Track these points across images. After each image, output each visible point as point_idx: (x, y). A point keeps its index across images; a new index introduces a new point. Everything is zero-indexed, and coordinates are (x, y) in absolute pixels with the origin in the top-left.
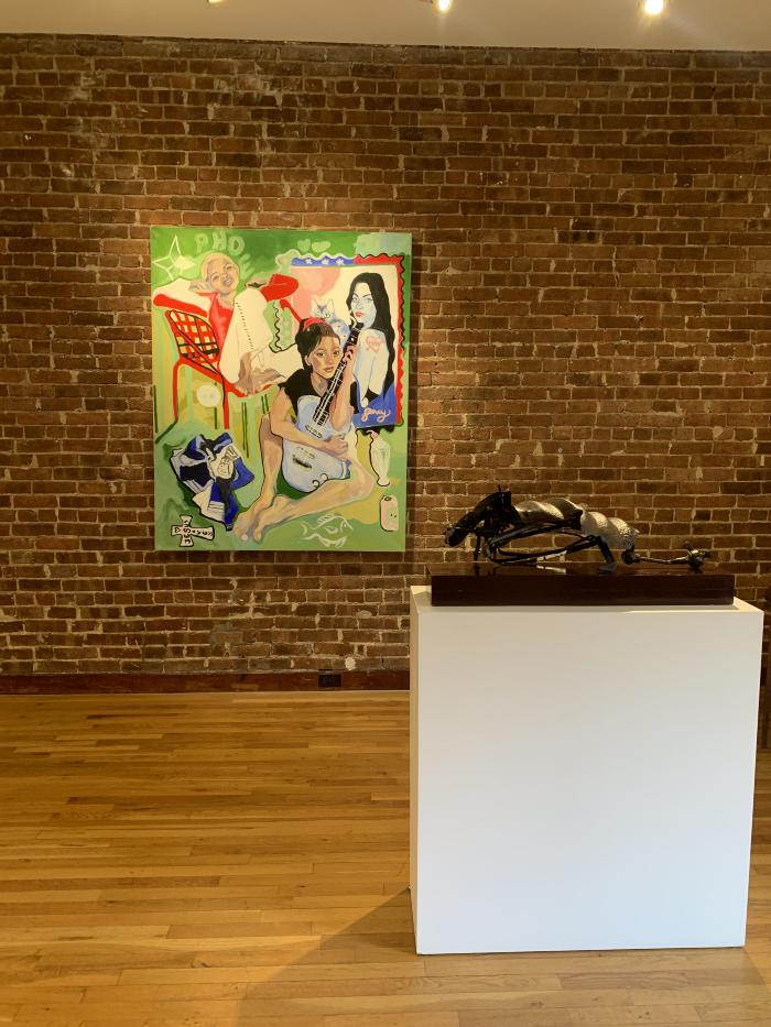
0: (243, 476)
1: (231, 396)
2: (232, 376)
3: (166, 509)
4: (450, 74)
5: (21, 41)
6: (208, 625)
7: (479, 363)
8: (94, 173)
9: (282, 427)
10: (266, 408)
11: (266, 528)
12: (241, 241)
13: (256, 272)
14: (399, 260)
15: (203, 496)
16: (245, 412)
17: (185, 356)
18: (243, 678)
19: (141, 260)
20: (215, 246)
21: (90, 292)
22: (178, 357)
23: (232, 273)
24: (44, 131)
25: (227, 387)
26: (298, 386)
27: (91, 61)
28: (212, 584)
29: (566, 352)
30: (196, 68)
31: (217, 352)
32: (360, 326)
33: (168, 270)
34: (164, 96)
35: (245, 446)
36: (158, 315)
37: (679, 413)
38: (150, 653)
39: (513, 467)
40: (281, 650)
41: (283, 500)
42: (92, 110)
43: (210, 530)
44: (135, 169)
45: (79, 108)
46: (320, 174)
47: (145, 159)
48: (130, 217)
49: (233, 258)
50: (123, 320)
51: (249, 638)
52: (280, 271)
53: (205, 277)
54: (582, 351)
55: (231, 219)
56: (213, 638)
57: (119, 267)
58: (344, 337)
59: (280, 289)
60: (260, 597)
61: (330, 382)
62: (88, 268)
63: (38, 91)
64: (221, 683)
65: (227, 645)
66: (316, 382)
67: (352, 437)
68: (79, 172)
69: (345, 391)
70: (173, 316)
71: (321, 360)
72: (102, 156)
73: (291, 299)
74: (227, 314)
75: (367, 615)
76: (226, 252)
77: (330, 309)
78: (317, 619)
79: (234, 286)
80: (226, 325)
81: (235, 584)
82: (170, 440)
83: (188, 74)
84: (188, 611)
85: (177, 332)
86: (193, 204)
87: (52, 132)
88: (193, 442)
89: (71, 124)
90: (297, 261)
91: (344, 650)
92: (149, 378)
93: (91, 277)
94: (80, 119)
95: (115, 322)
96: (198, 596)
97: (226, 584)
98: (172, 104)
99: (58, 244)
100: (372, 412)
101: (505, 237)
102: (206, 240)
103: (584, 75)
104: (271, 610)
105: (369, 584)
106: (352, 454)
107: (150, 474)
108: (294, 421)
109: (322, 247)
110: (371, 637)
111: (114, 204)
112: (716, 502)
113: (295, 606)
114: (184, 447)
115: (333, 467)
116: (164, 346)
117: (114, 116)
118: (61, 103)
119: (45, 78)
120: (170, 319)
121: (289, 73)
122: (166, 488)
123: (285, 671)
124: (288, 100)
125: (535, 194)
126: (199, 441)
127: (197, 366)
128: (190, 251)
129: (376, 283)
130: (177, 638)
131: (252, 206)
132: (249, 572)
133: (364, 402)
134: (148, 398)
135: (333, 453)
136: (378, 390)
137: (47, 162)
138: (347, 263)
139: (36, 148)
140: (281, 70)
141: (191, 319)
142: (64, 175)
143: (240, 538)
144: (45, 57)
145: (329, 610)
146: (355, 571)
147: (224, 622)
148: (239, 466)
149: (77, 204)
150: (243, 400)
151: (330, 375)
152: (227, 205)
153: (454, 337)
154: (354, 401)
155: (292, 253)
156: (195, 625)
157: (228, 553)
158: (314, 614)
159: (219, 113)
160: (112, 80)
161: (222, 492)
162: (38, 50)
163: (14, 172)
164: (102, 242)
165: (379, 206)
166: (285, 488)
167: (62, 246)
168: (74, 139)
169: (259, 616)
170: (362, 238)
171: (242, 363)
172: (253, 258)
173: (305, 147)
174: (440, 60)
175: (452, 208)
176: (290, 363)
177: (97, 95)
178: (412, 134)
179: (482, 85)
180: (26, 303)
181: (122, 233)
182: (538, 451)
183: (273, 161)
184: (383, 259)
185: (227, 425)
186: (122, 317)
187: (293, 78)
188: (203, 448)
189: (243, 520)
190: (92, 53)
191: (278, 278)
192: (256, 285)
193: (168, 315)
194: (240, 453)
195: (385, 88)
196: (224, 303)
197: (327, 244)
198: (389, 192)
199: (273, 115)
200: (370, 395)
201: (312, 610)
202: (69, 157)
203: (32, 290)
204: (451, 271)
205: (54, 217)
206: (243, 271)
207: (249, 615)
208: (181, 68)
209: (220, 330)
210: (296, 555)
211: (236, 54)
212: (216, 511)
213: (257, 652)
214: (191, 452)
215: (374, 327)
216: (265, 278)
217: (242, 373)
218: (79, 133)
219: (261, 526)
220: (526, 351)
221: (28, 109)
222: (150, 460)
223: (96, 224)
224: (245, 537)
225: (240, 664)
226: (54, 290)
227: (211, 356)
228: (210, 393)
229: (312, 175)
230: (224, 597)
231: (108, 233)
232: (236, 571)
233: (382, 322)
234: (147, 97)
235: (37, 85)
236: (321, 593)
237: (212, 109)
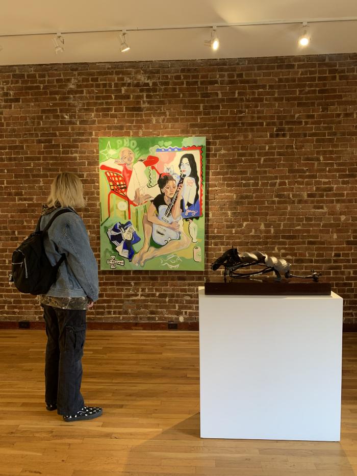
0: (136, 239)
1: (131, 206)
2: (132, 198)
3: (105, 252)
4: (221, 70)
5: (49, 67)
6: (122, 301)
7: (236, 190)
8: (77, 117)
9: (152, 218)
10: (145, 210)
11: (146, 260)
12: (135, 142)
13: (142, 154)
14: (200, 148)
15: (120, 248)
16: (137, 212)
17: (113, 190)
18: (136, 325)
19: (95, 151)
20: (125, 145)
21: (75, 164)
22: (109, 190)
23: (132, 155)
24: (58, 102)
25: (130, 202)
26: (159, 201)
27: (76, 73)
28: (123, 284)
29: (274, 185)
30: (117, 73)
31: (126, 188)
32: (184, 176)
33: (106, 155)
34: (105, 85)
35: (137, 227)
36: (102, 173)
37: (325, 210)
38: (98, 313)
39: (251, 234)
40: (152, 313)
41: (152, 249)
42: (76, 92)
43: (123, 261)
44: (93, 115)
45: (71, 92)
46: (168, 113)
47: (97, 110)
48: (91, 134)
49: (132, 149)
50: (88, 175)
51: (138, 307)
52: (151, 154)
53: (121, 158)
54: (281, 184)
55: (131, 133)
56: (124, 307)
57: (86, 154)
58: (178, 180)
59: (151, 162)
60: (143, 290)
61: (172, 199)
62: (74, 155)
63: (55, 86)
64: (127, 326)
65: (130, 310)
66: (166, 199)
67: (181, 222)
68: (71, 117)
69: (178, 203)
70: (108, 173)
71: (168, 190)
72: (80, 110)
73: (156, 166)
74: (130, 172)
75: (188, 298)
76: (129, 147)
77: (172, 169)
78: (167, 299)
79: (133, 161)
80: (130, 177)
81: (133, 284)
82: (107, 224)
83: (114, 76)
84: (114, 296)
85: (110, 181)
86: (116, 128)
87: (61, 102)
88: (116, 225)
89: (68, 98)
90: (158, 150)
91: (179, 313)
92: (98, 199)
93: (75, 158)
94: (72, 96)
95: (85, 177)
96: (118, 289)
97: (129, 284)
98: (108, 88)
99: (62, 146)
100: (189, 211)
101: (246, 137)
102: (121, 142)
103: (279, 67)
104: (148, 296)
105: (189, 285)
106: (181, 229)
107: (99, 238)
108: (157, 216)
109: (168, 144)
110: (190, 308)
111: (84, 129)
112: (343, 249)
113: (158, 294)
114: (112, 227)
115: (173, 235)
116: (104, 186)
117: (85, 94)
118: (64, 90)
119: (58, 81)
120: (107, 175)
121: (154, 73)
122: (105, 244)
123: (154, 322)
124: (154, 84)
125: (259, 118)
126: (118, 224)
127: (118, 194)
128: (115, 147)
129: (191, 158)
130: (109, 307)
131: (140, 128)
132: (139, 279)
133: (186, 207)
134: (98, 207)
135: (173, 229)
136: (192, 202)
137: (58, 113)
138: (179, 150)
139: (54, 108)
140: (151, 72)
141: (115, 175)
142: (65, 118)
143: (134, 265)
144: (58, 72)
145: (172, 296)
146: (183, 279)
147: (128, 300)
148: (134, 235)
149: (70, 129)
150: (136, 207)
151: (172, 196)
152: (130, 128)
153: (224, 179)
154: (182, 207)
155: (156, 147)
156: (117, 302)
157: (130, 271)
158: (166, 297)
159: (126, 91)
160: (84, 80)
161: (128, 245)
162: (56, 70)
163: (46, 118)
164: (79, 144)
165: (192, 126)
166: (153, 244)
167: (64, 147)
168: (69, 104)
169: (143, 298)
170: (185, 140)
171: (136, 193)
172: (140, 150)
173: (162, 103)
174: (218, 64)
175: (223, 125)
176: (155, 192)
177: (78, 86)
178: (206, 95)
179: (235, 74)
180: (50, 170)
181: (87, 141)
182: (262, 227)
183: (148, 109)
184: (194, 148)
185: (130, 218)
186: (87, 174)
187: (156, 75)
188: (120, 227)
189: (136, 257)
190: (76, 70)
191: (150, 157)
192: (141, 160)
193: (106, 173)
194: (135, 229)
195: (194, 77)
196: (128, 168)
197: (170, 143)
198: (196, 120)
199: (148, 90)
200: (189, 204)
201: (164, 296)
202: (67, 111)
203: (52, 165)
204: (223, 152)
205: (61, 135)
206: (137, 155)
207: (139, 297)
208: (111, 74)
209: (127, 179)
210: (158, 272)
211: (133, 67)
212: (125, 253)
213: (142, 313)
214: (115, 229)
215: (190, 176)
216: (145, 157)
217: (136, 197)
218: (71, 101)
219: (143, 260)
220: (256, 184)
221: (51, 93)
222: (98, 233)
223: (78, 137)
224: (137, 265)
225: (135, 318)
226: (61, 164)
227: (123, 190)
228: (122, 205)
229: (164, 114)
230: (129, 290)
231: (82, 141)
232: (133, 279)
233: (194, 174)
234: (98, 86)
235: (55, 83)
236: (169, 289)
237: (123, 89)
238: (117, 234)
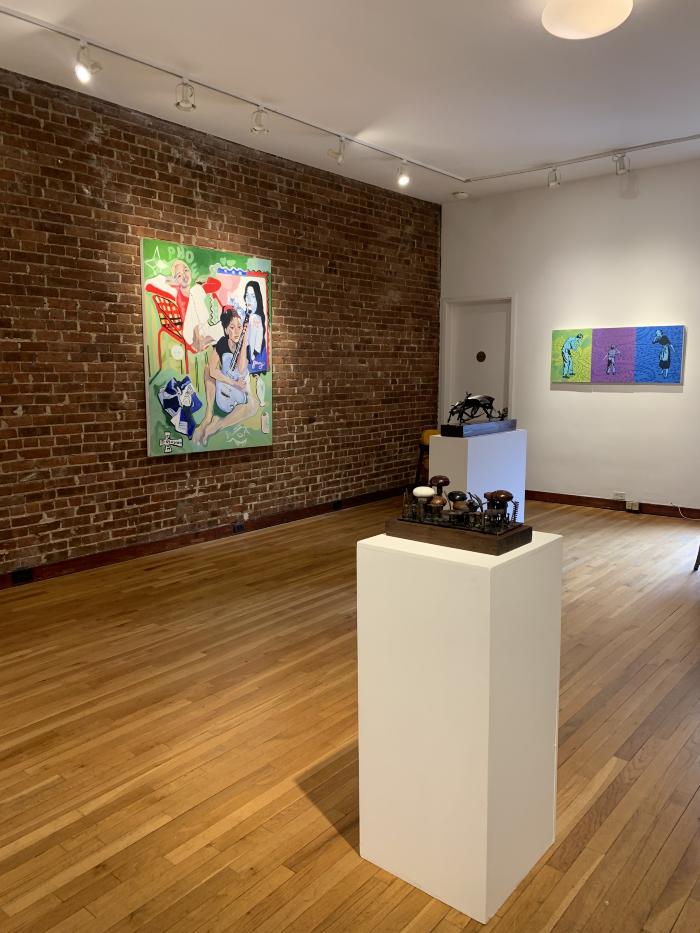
0: (197, 404)
1: (189, 352)
2: (190, 341)
3: (156, 428)
4: (280, 173)
5: (54, 90)
6: (175, 504)
7: (298, 336)
8: (103, 195)
9: (215, 373)
10: (207, 361)
11: (209, 436)
12: (192, 254)
13: (200, 274)
14: (265, 275)
15: (176, 419)
16: (196, 363)
17: (164, 326)
18: (197, 535)
19: (133, 259)
20: (179, 256)
21: (103, 277)
22: (160, 327)
23: (188, 274)
24: (70, 159)
25: (187, 347)
26: (222, 347)
27: (100, 116)
28: (175, 477)
29: (328, 332)
30: (162, 138)
31: (181, 324)
32: (250, 312)
33: (153, 268)
34: (144, 152)
35: (197, 385)
36: (148, 300)
37: (366, 365)
38: (142, 530)
39: (311, 394)
40: (214, 514)
41: (217, 418)
42: (102, 152)
43: (180, 440)
44: (129, 196)
45: (92, 147)
46: (225, 219)
47: (134, 191)
48: (126, 230)
49: (188, 264)
50: (124, 299)
51: (196, 509)
52: (212, 275)
53: (173, 275)
54: (336, 332)
55: (182, 239)
56: (178, 512)
57: (119, 263)
58: (243, 318)
59: (212, 287)
60: (202, 482)
61: (237, 344)
62: (101, 261)
63: (66, 130)
64: (184, 541)
65: (185, 516)
66: (231, 345)
67: (248, 378)
68: (94, 192)
69: (244, 350)
70: (157, 299)
71: (233, 331)
72: (109, 184)
73: (218, 293)
74: (186, 300)
75: (253, 486)
76: (184, 260)
77: (236, 301)
78: (230, 492)
79: (190, 281)
80: (186, 307)
81: (188, 475)
82: (158, 381)
83: (157, 141)
84: (163, 497)
85: (160, 311)
86: (162, 226)
87: (76, 161)
88: (170, 383)
89: (88, 158)
90: (221, 271)
91: (243, 509)
92: (141, 340)
93: (103, 267)
94: (94, 156)
95: (118, 300)
96: (169, 486)
97: (184, 476)
98: (148, 158)
99: (81, 240)
100: (257, 363)
101: (304, 268)
102: (174, 250)
103: (331, 185)
104: (208, 490)
105: (255, 467)
106: (248, 388)
107: (143, 405)
108: (221, 369)
109: (232, 263)
110: (255, 499)
111: (116, 219)
112: (379, 409)
113: (219, 485)
114: (166, 386)
115: (238, 395)
116: (152, 319)
117: (115, 159)
118: (83, 142)
119: (71, 121)
120: (155, 301)
121: (209, 154)
122: (154, 414)
123: (215, 527)
124: (209, 170)
125: (315, 245)
126: (173, 382)
127: (171, 332)
128: (165, 257)
129: (255, 285)
130: (158, 516)
131: (192, 232)
132: (196, 466)
133: (253, 357)
134: (138, 353)
135: (240, 388)
136: (259, 350)
137: (73, 181)
138: (244, 274)
139: (66, 170)
140: (205, 151)
141: (167, 302)
142: (84, 193)
143: (196, 445)
144: (71, 106)
145: (236, 485)
146: (246, 460)
147: (183, 501)
148: (195, 398)
149: (93, 215)
150: (195, 355)
151: (237, 341)
152: (179, 229)
153: (287, 321)
154: (248, 357)
155: (218, 265)
156: (168, 506)
157: (184, 455)
158: (228, 489)
159: (174, 170)
160: (114, 133)
162: (66, 100)
163: (51, 184)
164: (109, 243)
165: (253, 242)
166: (219, 412)
167: (84, 244)
168: (91, 169)
169: (202, 494)
170: (250, 260)
171: (195, 334)
172: (198, 266)
173: (218, 200)
174: (276, 164)
175: (282, 248)
176: (218, 333)
177: (106, 142)
178: (265, 202)
179: (294, 181)
180: (60, 282)
181: (121, 239)
182: (320, 385)
183: (203, 206)
184: (259, 273)
185: (187, 372)
186: (122, 296)
187: (211, 157)
188: (175, 387)
189: (197, 432)
190: (100, 111)
191: (211, 280)
192: (200, 283)
193: (154, 298)
194: (195, 390)
195: (254, 173)
196: (185, 292)
197: (233, 262)
198: (255, 234)
199: (202, 177)
200: (256, 353)
201: (225, 487)
202: (88, 181)
203: (65, 273)
204: (284, 284)
205: (79, 222)
207: (196, 494)
208: (153, 135)
209: (183, 309)
210: (219, 453)
211: (182, 135)
212: (182, 428)
213: (201, 518)
214: (169, 390)
215: (256, 313)
216: (204, 279)
217: (194, 340)
218: (93, 165)
219: (206, 435)
220: (314, 331)
221: (60, 141)
222: (143, 396)
223: (105, 231)
224: (199, 444)
225: (193, 527)
226: (80, 275)
227: (178, 326)
228: (178, 351)
229: (221, 217)
230: (183, 484)
231: (112, 238)
232: (189, 467)
233: (259, 311)
234: (135, 150)
235: (65, 125)
236: (231, 476)
237: (171, 166)
238: (173, 396)
